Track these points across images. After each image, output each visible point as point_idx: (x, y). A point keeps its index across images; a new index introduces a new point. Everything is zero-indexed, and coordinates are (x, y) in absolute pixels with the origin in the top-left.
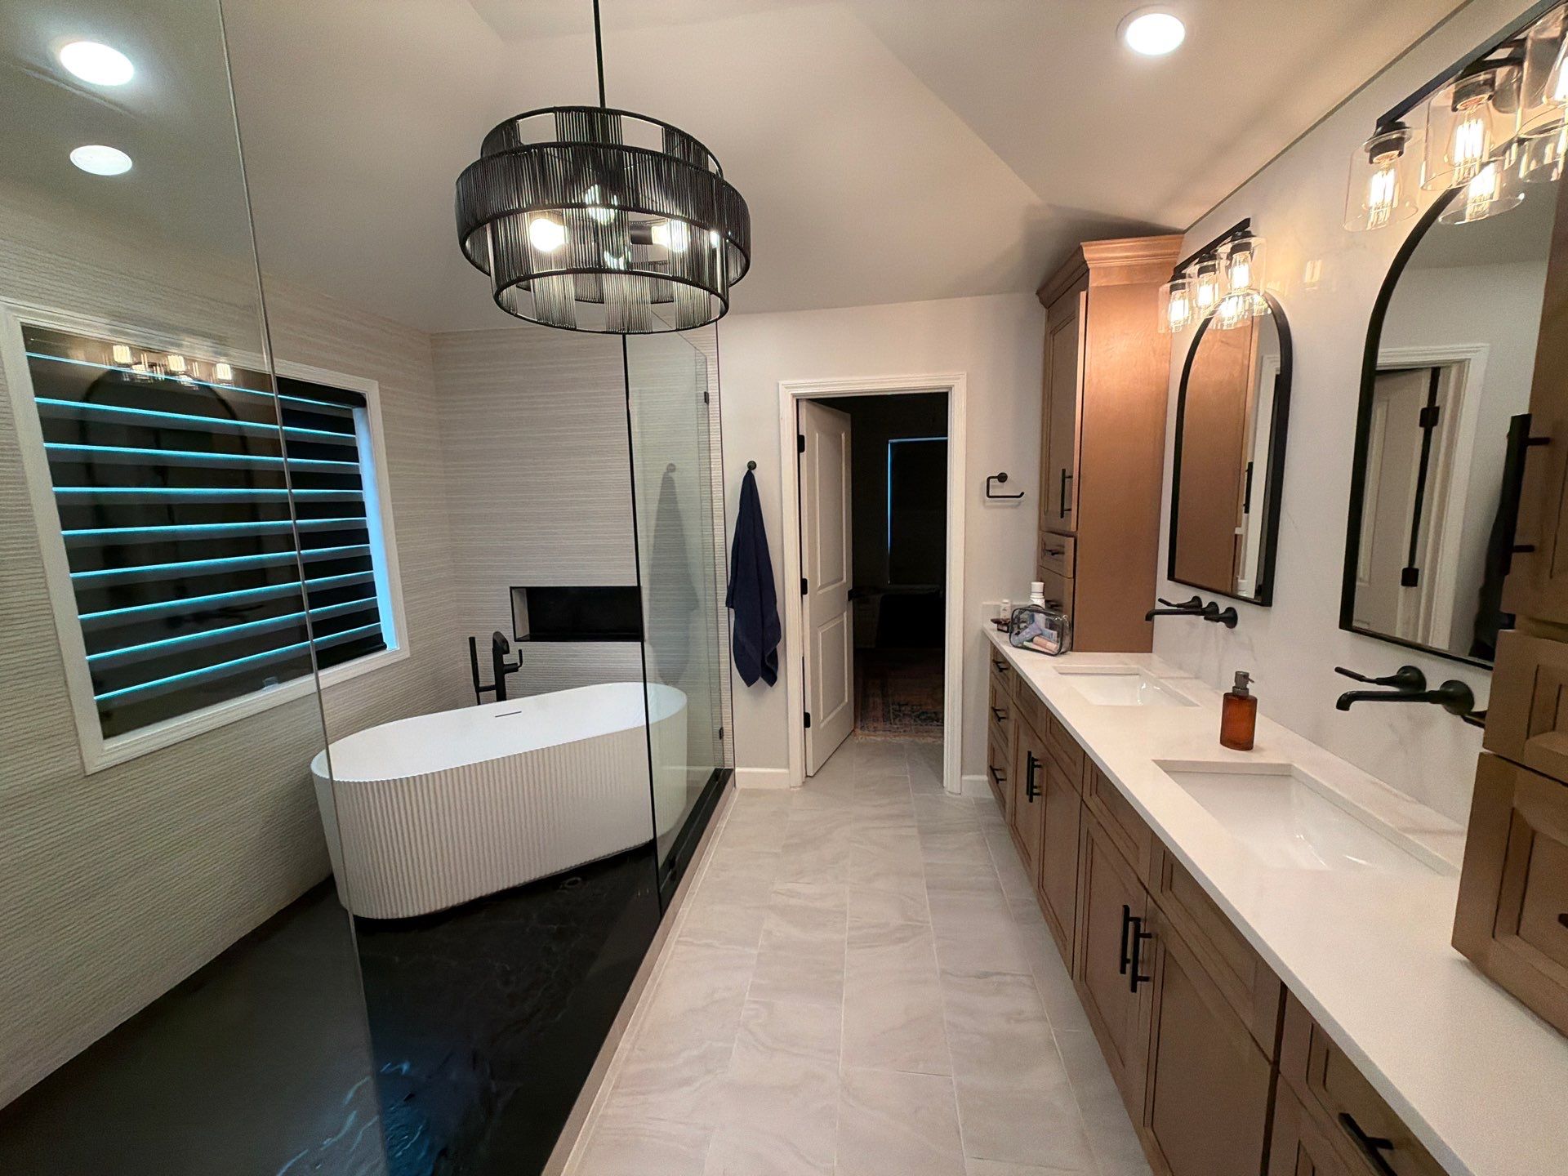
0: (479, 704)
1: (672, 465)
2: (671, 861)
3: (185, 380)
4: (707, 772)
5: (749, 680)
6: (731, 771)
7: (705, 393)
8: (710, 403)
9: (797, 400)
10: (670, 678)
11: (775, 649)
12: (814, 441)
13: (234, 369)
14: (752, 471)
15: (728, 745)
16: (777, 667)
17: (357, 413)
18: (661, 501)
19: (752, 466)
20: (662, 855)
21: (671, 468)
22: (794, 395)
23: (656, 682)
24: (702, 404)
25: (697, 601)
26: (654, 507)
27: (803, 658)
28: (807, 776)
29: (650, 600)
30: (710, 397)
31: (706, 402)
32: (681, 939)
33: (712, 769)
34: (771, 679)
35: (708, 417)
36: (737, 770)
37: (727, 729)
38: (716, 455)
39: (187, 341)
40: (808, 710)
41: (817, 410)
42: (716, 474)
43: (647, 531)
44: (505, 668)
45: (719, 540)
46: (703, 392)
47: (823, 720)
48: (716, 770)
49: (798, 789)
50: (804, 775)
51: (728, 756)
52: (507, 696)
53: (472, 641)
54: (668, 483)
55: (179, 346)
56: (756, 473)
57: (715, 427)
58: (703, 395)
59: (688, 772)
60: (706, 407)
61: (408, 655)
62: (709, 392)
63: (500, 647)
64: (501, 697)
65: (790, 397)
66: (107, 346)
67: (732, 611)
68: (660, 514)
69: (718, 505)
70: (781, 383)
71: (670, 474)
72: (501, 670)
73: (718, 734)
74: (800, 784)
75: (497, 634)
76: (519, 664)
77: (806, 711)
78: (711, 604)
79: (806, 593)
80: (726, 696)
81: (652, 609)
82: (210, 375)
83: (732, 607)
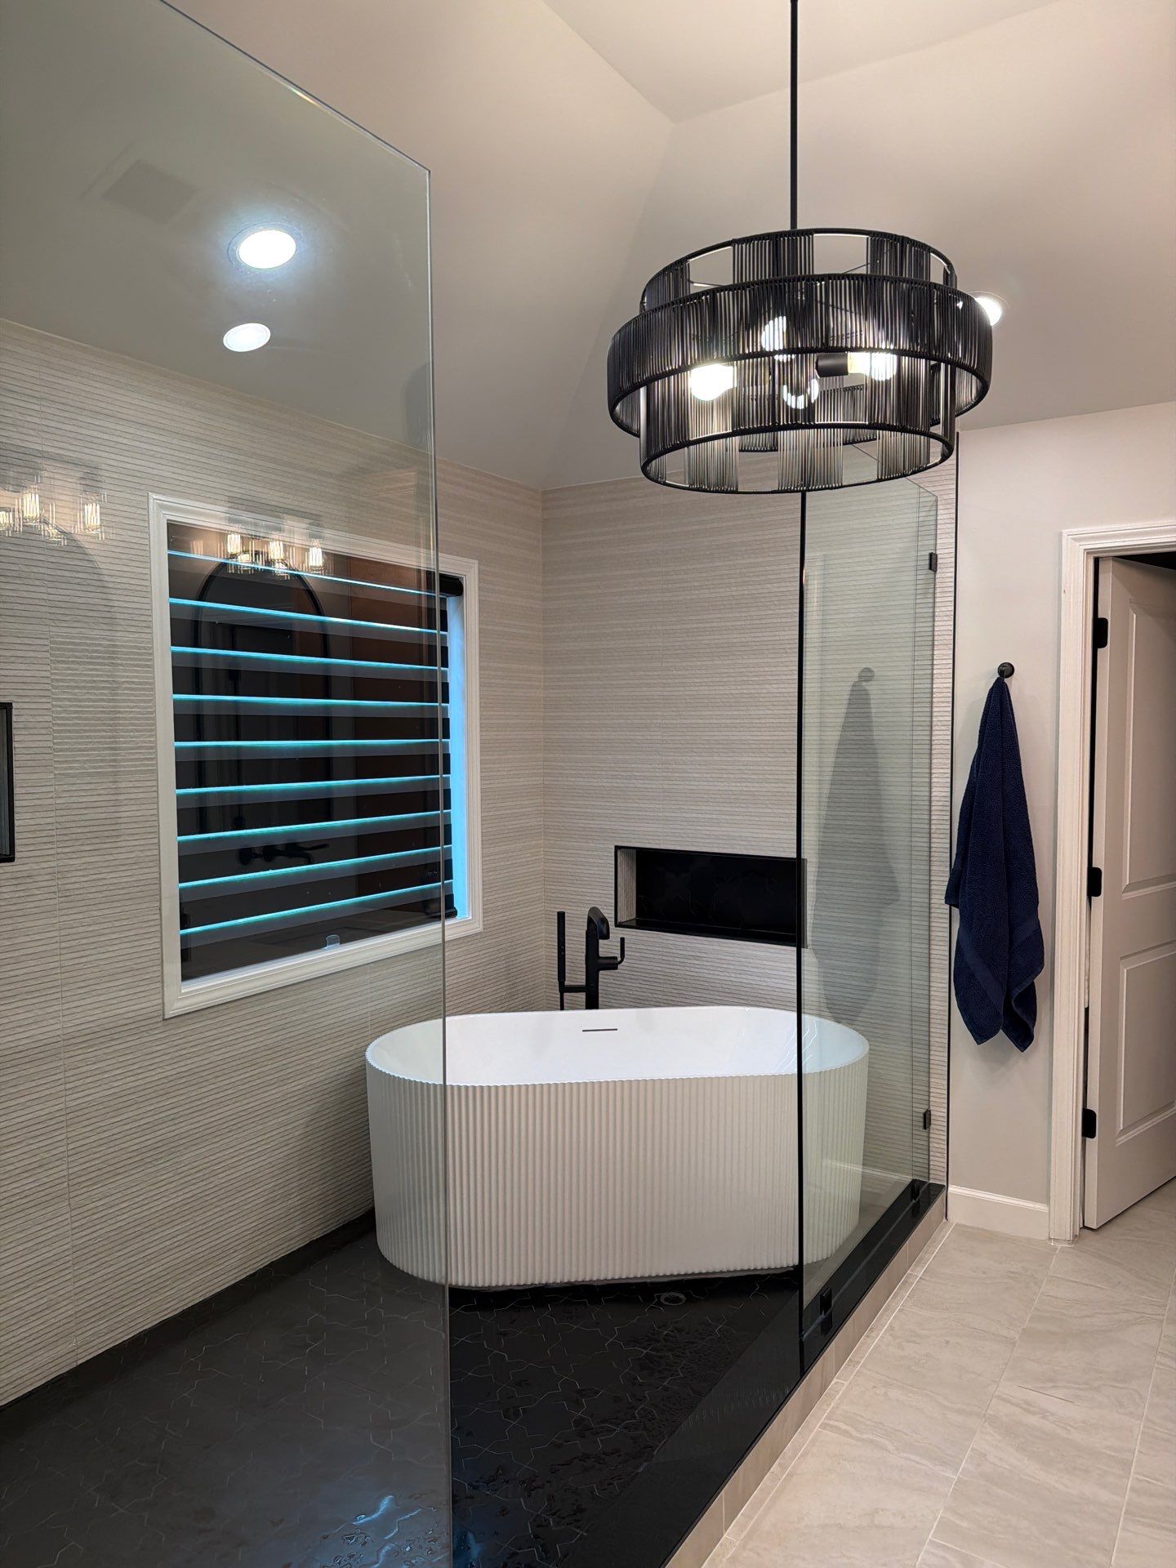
0: (562, 1008)
1: (868, 670)
2: (824, 1300)
3: (279, 569)
4: (897, 1183)
5: (981, 1033)
6: (940, 1189)
7: (931, 555)
8: (939, 571)
9: (1097, 561)
10: (841, 1011)
11: (1032, 985)
12: (1127, 628)
13: (326, 553)
14: (1006, 680)
15: (937, 1144)
16: (1034, 1020)
17: (451, 602)
18: (844, 727)
19: (1006, 671)
20: (811, 1288)
21: (867, 675)
22: (1088, 552)
23: (820, 1016)
24: (925, 571)
25: (894, 889)
26: (833, 736)
27: (1087, 1010)
28: (1085, 1227)
29: (818, 882)
30: (939, 561)
31: (930, 568)
32: (831, 1422)
33: (908, 1179)
34: (1023, 1036)
35: (934, 593)
36: (952, 1189)
37: (938, 1113)
38: (942, 654)
39: (290, 523)
40: (1093, 1106)
41: (1134, 575)
42: (942, 684)
43: (821, 773)
44: (600, 961)
45: (940, 792)
46: (927, 553)
47: (1124, 1132)
48: (914, 1181)
49: (1066, 1245)
50: (1079, 1224)
51: (938, 1162)
52: (600, 1002)
53: (561, 917)
54: (859, 699)
55: (280, 530)
56: (1014, 684)
57: (944, 608)
58: (928, 558)
59: (864, 1176)
60: (932, 576)
61: (480, 929)
62: (938, 552)
63: (597, 929)
64: (592, 1003)
65: (1081, 556)
66: (223, 536)
67: (956, 911)
68: (843, 748)
69: (941, 735)
70: (1065, 532)
71: (864, 684)
72: (596, 964)
73: (922, 1120)
74: (1069, 1237)
75: (594, 910)
76: (619, 959)
77: (1089, 1107)
78: (920, 898)
79: (1098, 894)
80: (938, 1056)
81: (818, 897)
82: (303, 562)
83: (957, 906)
